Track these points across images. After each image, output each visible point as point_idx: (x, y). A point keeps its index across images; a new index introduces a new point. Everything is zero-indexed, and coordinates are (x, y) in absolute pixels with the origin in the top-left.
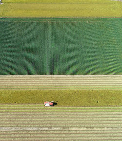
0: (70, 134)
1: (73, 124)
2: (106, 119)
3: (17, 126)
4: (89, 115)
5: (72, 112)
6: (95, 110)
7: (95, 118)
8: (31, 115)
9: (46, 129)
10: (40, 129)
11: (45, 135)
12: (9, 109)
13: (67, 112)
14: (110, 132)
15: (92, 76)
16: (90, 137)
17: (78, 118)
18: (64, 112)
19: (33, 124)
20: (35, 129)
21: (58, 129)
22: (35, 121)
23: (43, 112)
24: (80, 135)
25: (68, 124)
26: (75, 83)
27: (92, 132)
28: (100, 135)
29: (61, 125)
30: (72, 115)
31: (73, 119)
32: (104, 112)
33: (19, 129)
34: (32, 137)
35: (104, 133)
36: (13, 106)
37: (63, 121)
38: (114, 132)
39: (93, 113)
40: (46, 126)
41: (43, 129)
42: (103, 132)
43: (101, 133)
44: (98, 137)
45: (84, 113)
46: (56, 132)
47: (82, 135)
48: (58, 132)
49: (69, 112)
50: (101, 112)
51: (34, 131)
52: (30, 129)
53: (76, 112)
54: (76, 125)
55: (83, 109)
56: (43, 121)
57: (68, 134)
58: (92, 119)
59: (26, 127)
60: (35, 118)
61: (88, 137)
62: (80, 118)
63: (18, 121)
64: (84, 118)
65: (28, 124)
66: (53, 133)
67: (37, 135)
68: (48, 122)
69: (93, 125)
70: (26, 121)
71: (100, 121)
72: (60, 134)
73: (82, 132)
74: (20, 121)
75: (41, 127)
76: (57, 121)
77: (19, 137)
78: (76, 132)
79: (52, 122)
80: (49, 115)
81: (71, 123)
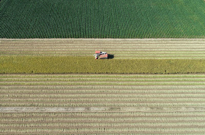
0: (123, 117)
1: (127, 102)
2: (182, 95)
3: (31, 106)
4: (154, 89)
5: (124, 85)
6: (163, 83)
7: (164, 93)
8: (57, 89)
9: (81, 109)
10: (71, 110)
11: (79, 119)
12: (21, 81)
13: (116, 85)
14: (191, 114)
15: (153, 39)
16: (157, 122)
17: (135, 93)
18: (111, 85)
19: (59, 102)
20: (61, 109)
21: (102, 109)
22: (63, 98)
23: (78, 85)
24: (140, 119)
25: (118, 101)
26: (128, 48)
27: (162, 114)
28: (175, 119)
29: (106, 104)
30: (125, 89)
31: (126, 95)
32: (178, 85)
33: (34, 109)
34: (56, 122)
35: (181, 116)
36: (28, 77)
37: (109, 98)
38: (198, 114)
39: (159, 87)
40: (80, 106)
41: (76, 110)
42: (180, 114)
43: (177, 117)
44: (173, 122)
45: (144, 87)
46: (98, 115)
47: (144, 119)
48: (101, 115)
49: (120, 85)
50: (173, 85)
51: (60, 113)
52: (54, 110)
53: (131, 85)
54: (132, 104)
55: (143, 81)
56: (77, 98)
57: (119, 117)
58: (158, 95)
59: (46, 106)
60: (63, 93)
61: (154, 122)
62: (138, 93)
63: (33, 98)
64: (145, 93)
65: (51, 102)
66: (92, 117)
67: (65, 119)
68: (85, 99)
69: (162, 104)
70: (47, 98)
71: (173, 97)
72: (105, 117)
73: (144, 114)
74: (37, 97)
75: (73, 107)
76: (100, 97)
77: (33, 122)
78: (132, 115)
79: (91, 100)
80: (87, 89)
81: (124, 102)
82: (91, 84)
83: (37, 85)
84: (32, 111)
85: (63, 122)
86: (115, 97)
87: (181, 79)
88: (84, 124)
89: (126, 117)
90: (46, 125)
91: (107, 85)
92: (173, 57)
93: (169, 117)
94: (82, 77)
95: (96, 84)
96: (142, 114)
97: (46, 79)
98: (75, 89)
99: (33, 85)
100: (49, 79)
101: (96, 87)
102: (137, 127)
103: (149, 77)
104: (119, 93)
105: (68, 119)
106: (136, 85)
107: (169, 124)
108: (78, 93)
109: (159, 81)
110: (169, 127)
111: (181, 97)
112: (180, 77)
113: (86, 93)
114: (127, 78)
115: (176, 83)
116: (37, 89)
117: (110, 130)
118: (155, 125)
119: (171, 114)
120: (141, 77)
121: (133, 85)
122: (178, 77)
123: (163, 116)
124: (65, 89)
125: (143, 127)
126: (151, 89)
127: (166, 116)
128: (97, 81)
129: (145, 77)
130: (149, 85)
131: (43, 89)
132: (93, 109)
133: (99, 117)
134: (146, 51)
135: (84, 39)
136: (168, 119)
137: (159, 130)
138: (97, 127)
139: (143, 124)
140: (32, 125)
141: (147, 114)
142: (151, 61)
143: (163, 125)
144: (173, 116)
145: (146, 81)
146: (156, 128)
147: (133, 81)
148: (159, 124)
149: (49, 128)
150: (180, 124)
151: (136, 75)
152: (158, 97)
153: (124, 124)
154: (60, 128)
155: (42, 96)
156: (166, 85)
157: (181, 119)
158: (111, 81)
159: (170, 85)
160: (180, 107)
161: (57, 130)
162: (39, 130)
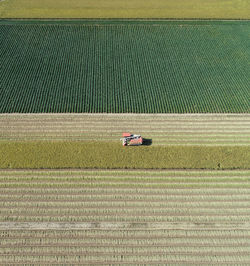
0: (151, 238)
1: (157, 214)
2: (246, 203)
3: (6, 220)
4: (200, 193)
5: (154, 187)
6: (214, 184)
7: (216, 200)
8: (47, 193)
9: (85, 226)
10: (69, 226)
11: (82, 241)
13: (141, 187)
15: (199, 114)
16: (206, 245)
17: (171, 200)
18: (132, 187)
19: (51, 214)
20: (54, 226)
21: (118, 225)
22: (56, 207)
23: (80, 186)
24: (179, 241)
25: (143, 214)
26: (160, 129)
27: (213, 234)
28: (234, 241)
29: (126, 217)
30: (155, 194)
31: (157, 204)
32: (238, 187)
33: (11, 226)
34: (46, 246)
35: (243, 237)
37: (129, 207)
39: (209, 190)
40: (84, 221)
41: (78, 226)
42: (241, 234)
43: (236, 237)
44: (230, 246)
45: (185, 190)
46: (111, 234)
47: (186, 241)
48: (117, 234)
49: (146, 187)
50: (230, 187)
51: (52, 231)
52: (42, 226)
53: (164, 187)
54: (165, 218)
55: (183, 181)
56: (78, 207)
57: (145, 238)
58: (207, 203)
59: (30, 220)
60: (57, 200)
61: (200, 246)
62: (176, 200)
63: (10, 207)
64: (185, 200)
65: (38, 214)
66: (102, 237)
67: (60, 241)
68: (91, 210)
69: (213, 218)
70: (32, 207)
71: (230, 207)
72: (123, 238)
73: (184, 234)
74: (16, 206)
75: (73, 222)
76: (114, 206)
77: (10, 246)
78: (166, 234)
79: (102, 210)
80: (95, 193)
81: (152, 213)
82: (100, 186)
83: (16, 186)
84: (7, 227)
85: (56, 246)
86: (138, 206)
87: (244, 178)
88: (90, 250)
89: (156, 237)
90: (29, 250)
91: (127, 186)
92: (231, 142)
93: (224, 237)
94: (86, 174)
95: (108, 186)
96: (181, 234)
97: (30, 177)
98: (75, 193)
99: (10, 186)
100: (35, 177)
101: (109, 190)
102: (174, 254)
103: (193, 175)
104: (145, 200)
105: (65, 242)
106: (172, 187)
107: (223, 250)
108: (80, 200)
109: (208, 181)
110: (224, 254)
111: (243, 207)
112: (242, 175)
113: (93, 200)
114: (158, 176)
115: (236, 184)
116: (15, 193)
117: (131, 259)
118: (201, 251)
119: (228, 233)
120: (180, 175)
121: (167, 187)
122: (239, 175)
123: (215, 237)
124: (61, 193)
125: (183, 254)
126: (196, 194)
127: (219, 237)
128: (110, 180)
129: (186, 175)
130: (192, 187)
131: (25, 193)
132: (104, 225)
133: (114, 238)
134: (187, 133)
135: (90, 114)
136: (223, 242)
137: (208, 258)
138: (110, 254)
139: (183, 250)
140: (8, 250)
141: (189, 234)
142: (196, 148)
143: (214, 250)
144: (230, 237)
145: (187, 181)
146: (203, 255)
147: (167, 181)
148: (209, 250)
149: (34, 255)
150: (242, 250)
151: (173, 172)
152: (206, 207)
153: (153, 250)
154: (52, 254)
155: (23, 203)
156: (218, 187)
157: (243, 241)
158: (133, 180)
159: (226, 187)
160: (242, 222)
161: (48, 259)
162: (20, 259)
